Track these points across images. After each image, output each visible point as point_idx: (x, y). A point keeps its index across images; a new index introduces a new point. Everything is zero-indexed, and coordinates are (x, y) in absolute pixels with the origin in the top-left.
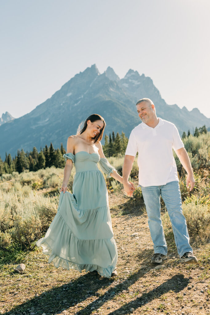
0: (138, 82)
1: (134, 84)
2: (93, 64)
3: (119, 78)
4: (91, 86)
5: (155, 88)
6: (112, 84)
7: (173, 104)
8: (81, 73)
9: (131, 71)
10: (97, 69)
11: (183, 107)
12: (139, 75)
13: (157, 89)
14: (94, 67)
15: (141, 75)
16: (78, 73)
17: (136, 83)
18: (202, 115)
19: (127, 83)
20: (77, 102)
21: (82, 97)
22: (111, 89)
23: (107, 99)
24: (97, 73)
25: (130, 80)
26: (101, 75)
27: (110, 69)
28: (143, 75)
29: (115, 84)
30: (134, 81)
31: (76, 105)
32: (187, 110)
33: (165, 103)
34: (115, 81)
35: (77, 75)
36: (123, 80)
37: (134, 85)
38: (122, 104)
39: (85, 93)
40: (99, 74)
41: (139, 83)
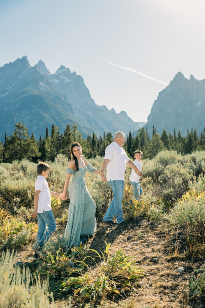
0: (69, 79)
1: (64, 80)
2: (24, 56)
3: (50, 73)
4: (20, 78)
5: (85, 87)
6: (42, 78)
7: (102, 105)
8: (10, 63)
9: (62, 67)
10: (28, 61)
11: (111, 109)
12: (70, 72)
13: (87, 88)
14: (25, 58)
15: (72, 72)
16: (8, 63)
17: (67, 80)
18: (129, 118)
19: (57, 79)
20: (4, 92)
21: (10, 88)
22: (41, 84)
23: (36, 93)
24: (28, 66)
25: (61, 77)
26: (32, 68)
27: (41, 63)
28: (75, 73)
29: (46, 79)
30: (65, 78)
31: (2, 95)
32: (115, 112)
33: (94, 103)
34: (46, 76)
35: (6, 65)
36: (53, 75)
37: (64, 82)
38: (51, 100)
39: (13, 85)
40: (29, 67)
41: (70, 81)
